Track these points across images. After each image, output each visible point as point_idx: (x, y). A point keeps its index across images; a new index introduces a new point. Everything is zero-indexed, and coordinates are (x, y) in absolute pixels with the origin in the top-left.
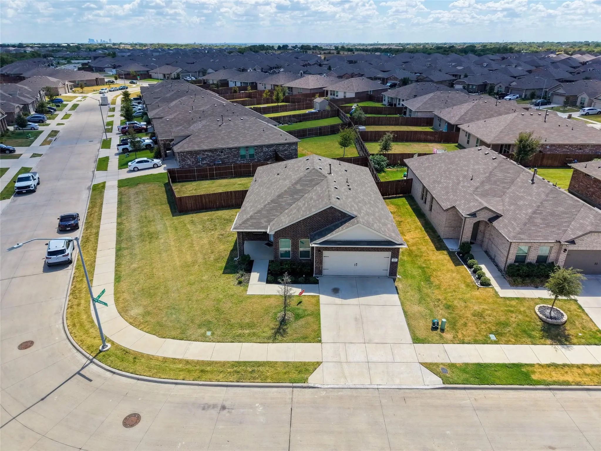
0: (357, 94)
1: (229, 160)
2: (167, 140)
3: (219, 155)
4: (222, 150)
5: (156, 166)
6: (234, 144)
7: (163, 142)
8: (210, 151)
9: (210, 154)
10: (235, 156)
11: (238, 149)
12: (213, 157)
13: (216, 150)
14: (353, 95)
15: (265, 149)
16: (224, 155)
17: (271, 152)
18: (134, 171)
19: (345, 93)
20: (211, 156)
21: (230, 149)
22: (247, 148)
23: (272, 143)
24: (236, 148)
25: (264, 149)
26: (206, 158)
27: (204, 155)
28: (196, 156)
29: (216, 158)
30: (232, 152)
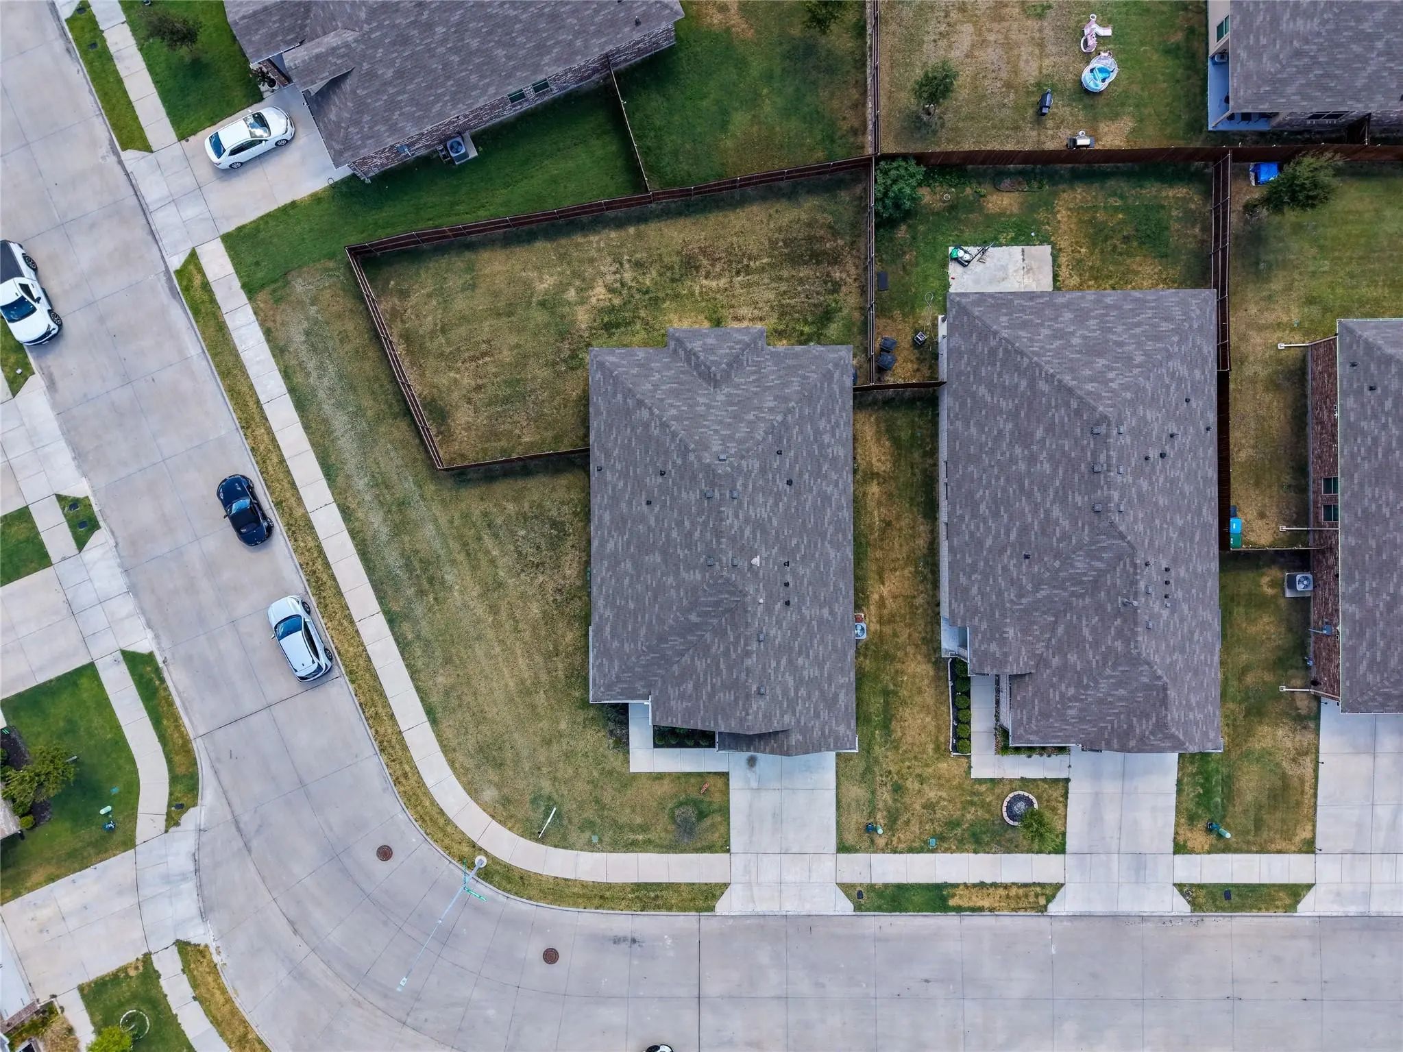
6: (484, 90)
23: (597, 51)
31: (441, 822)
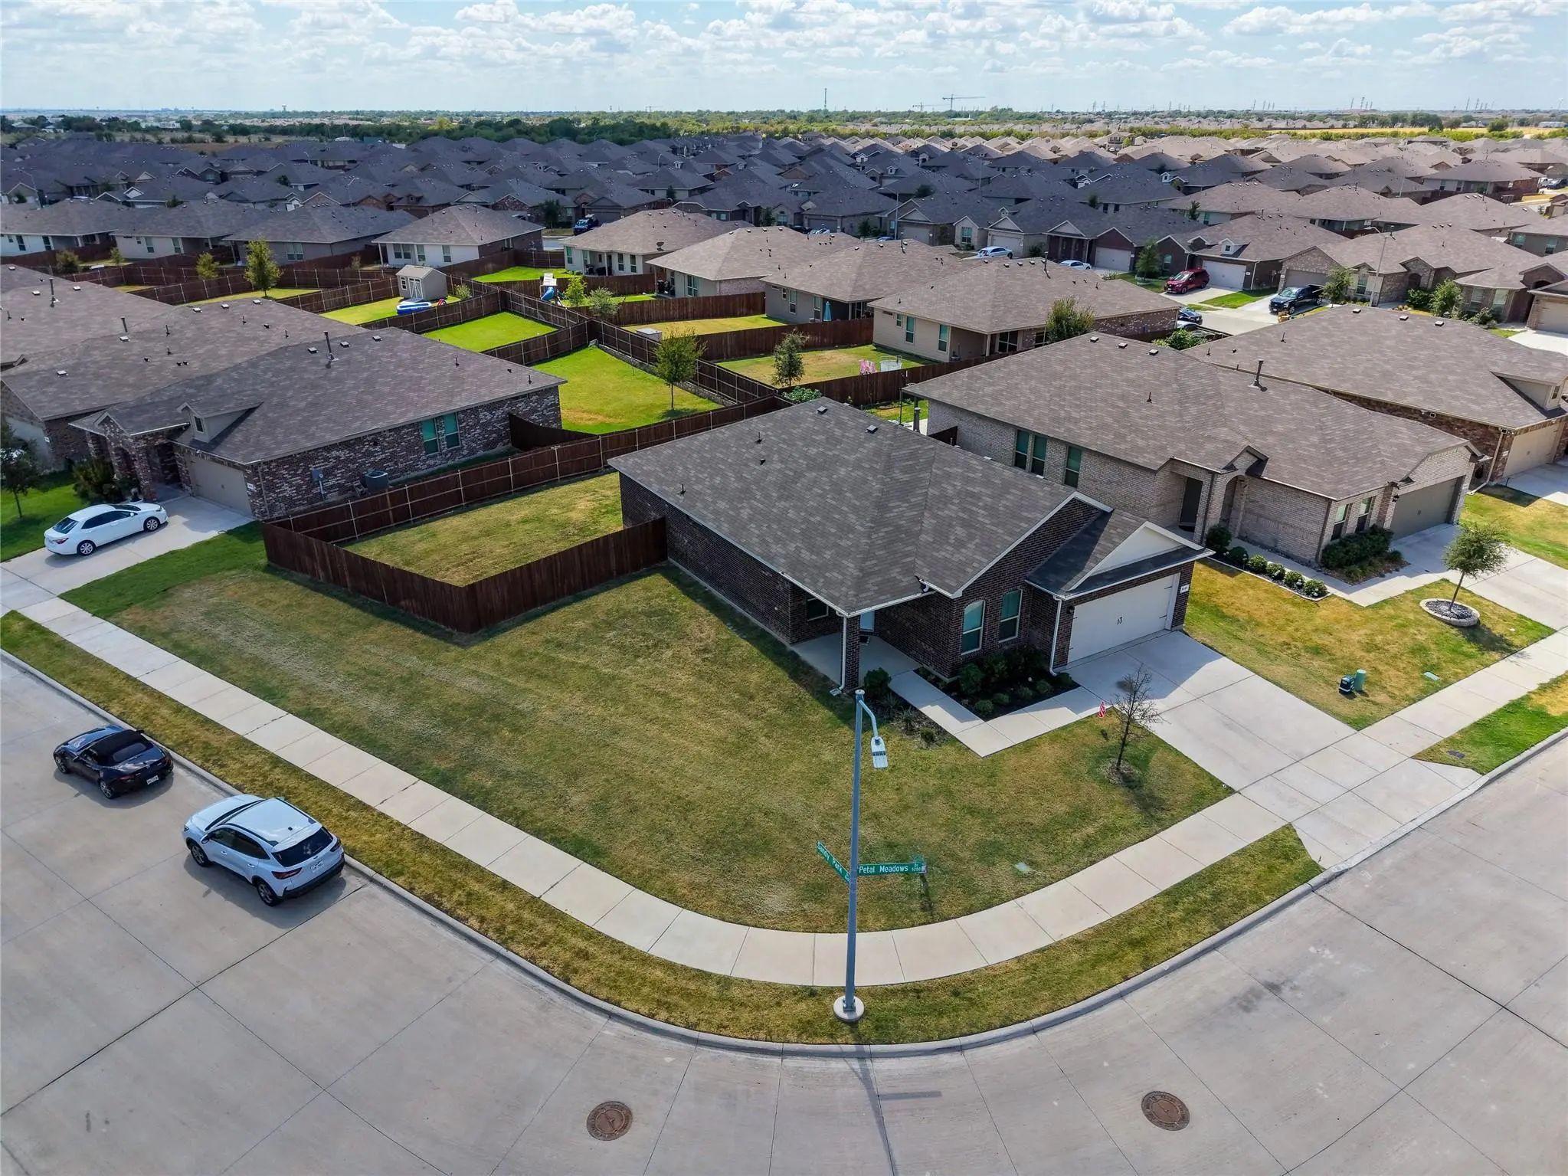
0: (482, 249)
1: (396, 463)
2: (157, 433)
3: (369, 454)
4: (375, 438)
5: (152, 525)
6: (402, 414)
7: (142, 444)
8: (346, 444)
9: (343, 454)
10: (410, 449)
11: (416, 426)
12: (353, 461)
13: (359, 440)
14: (474, 255)
15: (485, 416)
16: (383, 450)
17: (499, 422)
18: (81, 553)
19: (446, 248)
20: (348, 460)
21: (397, 430)
22: (437, 420)
23: (501, 395)
24: (412, 425)
25: (481, 416)
26: (334, 467)
27: (327, 459)
28: (307, 469)
29: (361, 465)
30: (402, 438)
31: (712, 990)
